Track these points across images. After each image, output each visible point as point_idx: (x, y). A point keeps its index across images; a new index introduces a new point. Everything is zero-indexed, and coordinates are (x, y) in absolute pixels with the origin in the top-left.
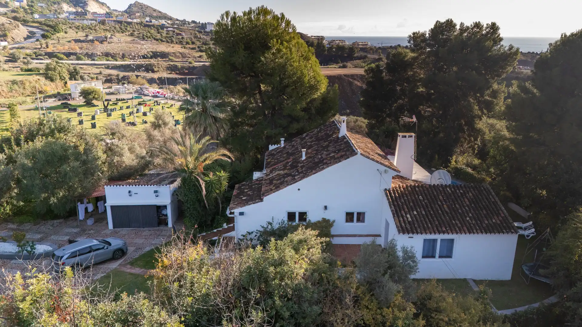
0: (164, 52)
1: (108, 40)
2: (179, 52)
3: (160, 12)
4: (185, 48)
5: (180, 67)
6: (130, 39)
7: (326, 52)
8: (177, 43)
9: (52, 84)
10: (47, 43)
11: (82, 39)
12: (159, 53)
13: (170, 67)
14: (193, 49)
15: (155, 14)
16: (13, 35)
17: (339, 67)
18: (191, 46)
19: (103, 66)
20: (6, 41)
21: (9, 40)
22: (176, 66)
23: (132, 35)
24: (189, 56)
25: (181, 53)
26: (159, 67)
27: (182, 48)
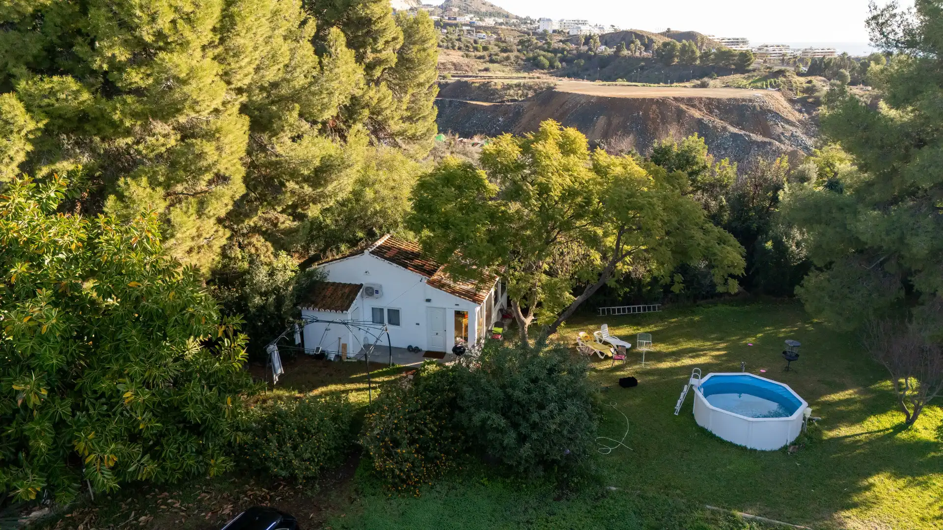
2: (451, 62)
4: (467, 56)
7: (698, 62)
8: (460, 49)
14: (480, 58)
17: (694, 87)
18: (479, 54)
24: (466, 68)
25: (454, 64)
27: (463, 56)
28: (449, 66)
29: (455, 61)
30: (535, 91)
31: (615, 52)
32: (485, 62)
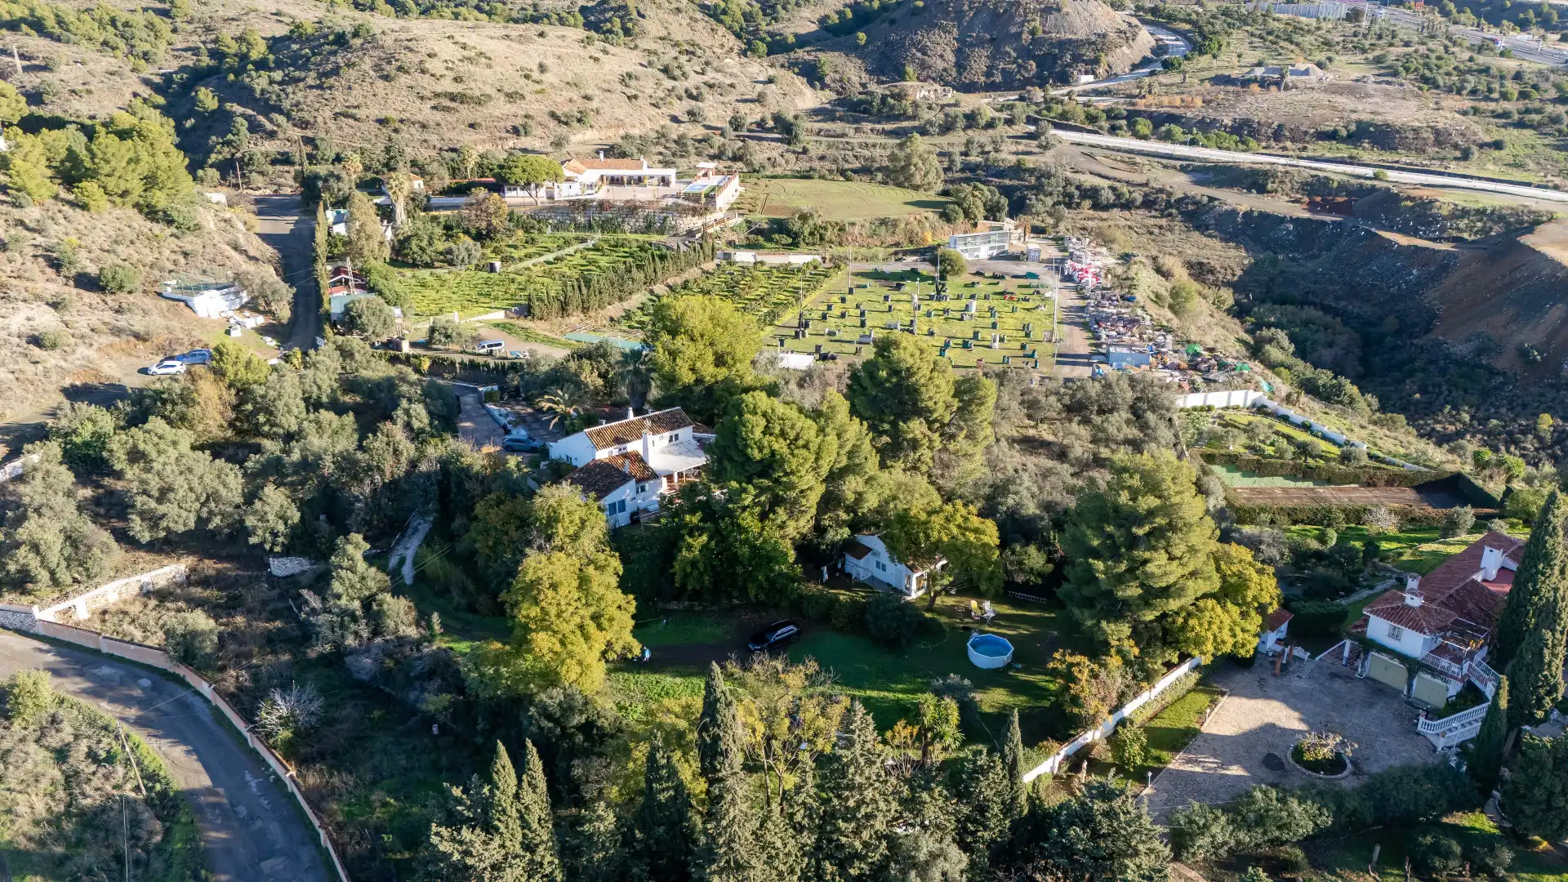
0: (1388, 126)
1: (1289, 79)
2: (1433, 127)
4: (1476, 112)
5: (1335, 185)
6: (1354, 74)
8: (1472, 93)
9: (946, 227)
12: (1376, 126)
13: (1310, 183)
16: (1112, 61)
18: (1503, 107)
19: (1178, 163)
20: (1094, 73)
21: (1101, 71)
23: (1380, 60)
25: (1437, 132)
26: (1282, 182)
27: (1465, 113)
28: (1425, 135)
29: (1440, 126)
32: (1505, 126)
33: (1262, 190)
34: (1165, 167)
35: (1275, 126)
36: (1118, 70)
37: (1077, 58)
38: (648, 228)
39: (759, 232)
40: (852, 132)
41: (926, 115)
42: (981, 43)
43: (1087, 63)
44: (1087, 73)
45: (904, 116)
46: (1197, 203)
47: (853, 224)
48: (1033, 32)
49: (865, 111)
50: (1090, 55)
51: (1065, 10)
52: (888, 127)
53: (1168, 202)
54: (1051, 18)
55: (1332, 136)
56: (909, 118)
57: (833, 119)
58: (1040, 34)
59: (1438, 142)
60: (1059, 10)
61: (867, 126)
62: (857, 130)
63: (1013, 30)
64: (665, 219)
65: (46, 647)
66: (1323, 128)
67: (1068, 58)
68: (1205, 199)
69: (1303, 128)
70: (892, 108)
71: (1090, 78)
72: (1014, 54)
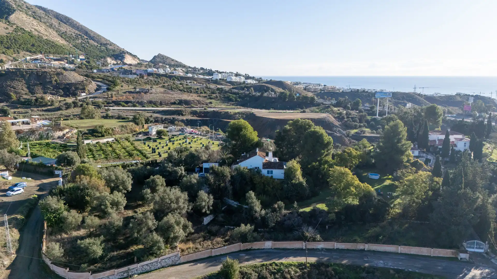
0: (186, 100)
1: (150, 91)
2: (196, 100)
3: (177, 61)
4: (200, 96)
5: (199, 112)
6: (162, 90)
8: (194, 93)
10: (112, 94)
11: (132, 90)
12: (183, 100)
13: (192, 112)
14: (205, 97)
15: (173, 63)
16: (89, 89)
17: (301, 112)
18: (204, 95)
19: (151, 111)
20: (85, 92)
21: (87, 92)
22: (197, 111)
23: (163, 87)
24: (202, 102)
25: (197, 101)
26: (186, 112)
27: (198, 96)
30: (246, 115)
31: (261, 95)
32: (208, 99)
33: (182, 115)
34: (147, 112)
35: (159, 101)
36: (91, 91)
37: (77, 89)
38: (41, 138)
39: (85, 133)
40: (30, 111)
41: (57, 105)
42: (36, 85)
43: (81, 89)
44: (82, 93)
45: (46, 105)
46: (170, 119)
47: (115, 128)
48: (56, 81)
49: (28, 104)
50: (81, 87)
51: (64, 74)
52: (44, 109)
53: (162, 120)
54: (61, 76)
55: (174, 103)
56: (50, 106)
57: (17, 108)
58: (58, 82)
59: (199, 104)
60: (62, 74)
61: (35, 109)
62: (32, 111)
63: (48, 80)
64: (48, 134)
65: (192, 264)
66: (171, 102)
67: (73, 88)
68: (172, 119)
69: (167, 102)
70: (41, 102)
71: (85, 94)
72: (52, 88)
